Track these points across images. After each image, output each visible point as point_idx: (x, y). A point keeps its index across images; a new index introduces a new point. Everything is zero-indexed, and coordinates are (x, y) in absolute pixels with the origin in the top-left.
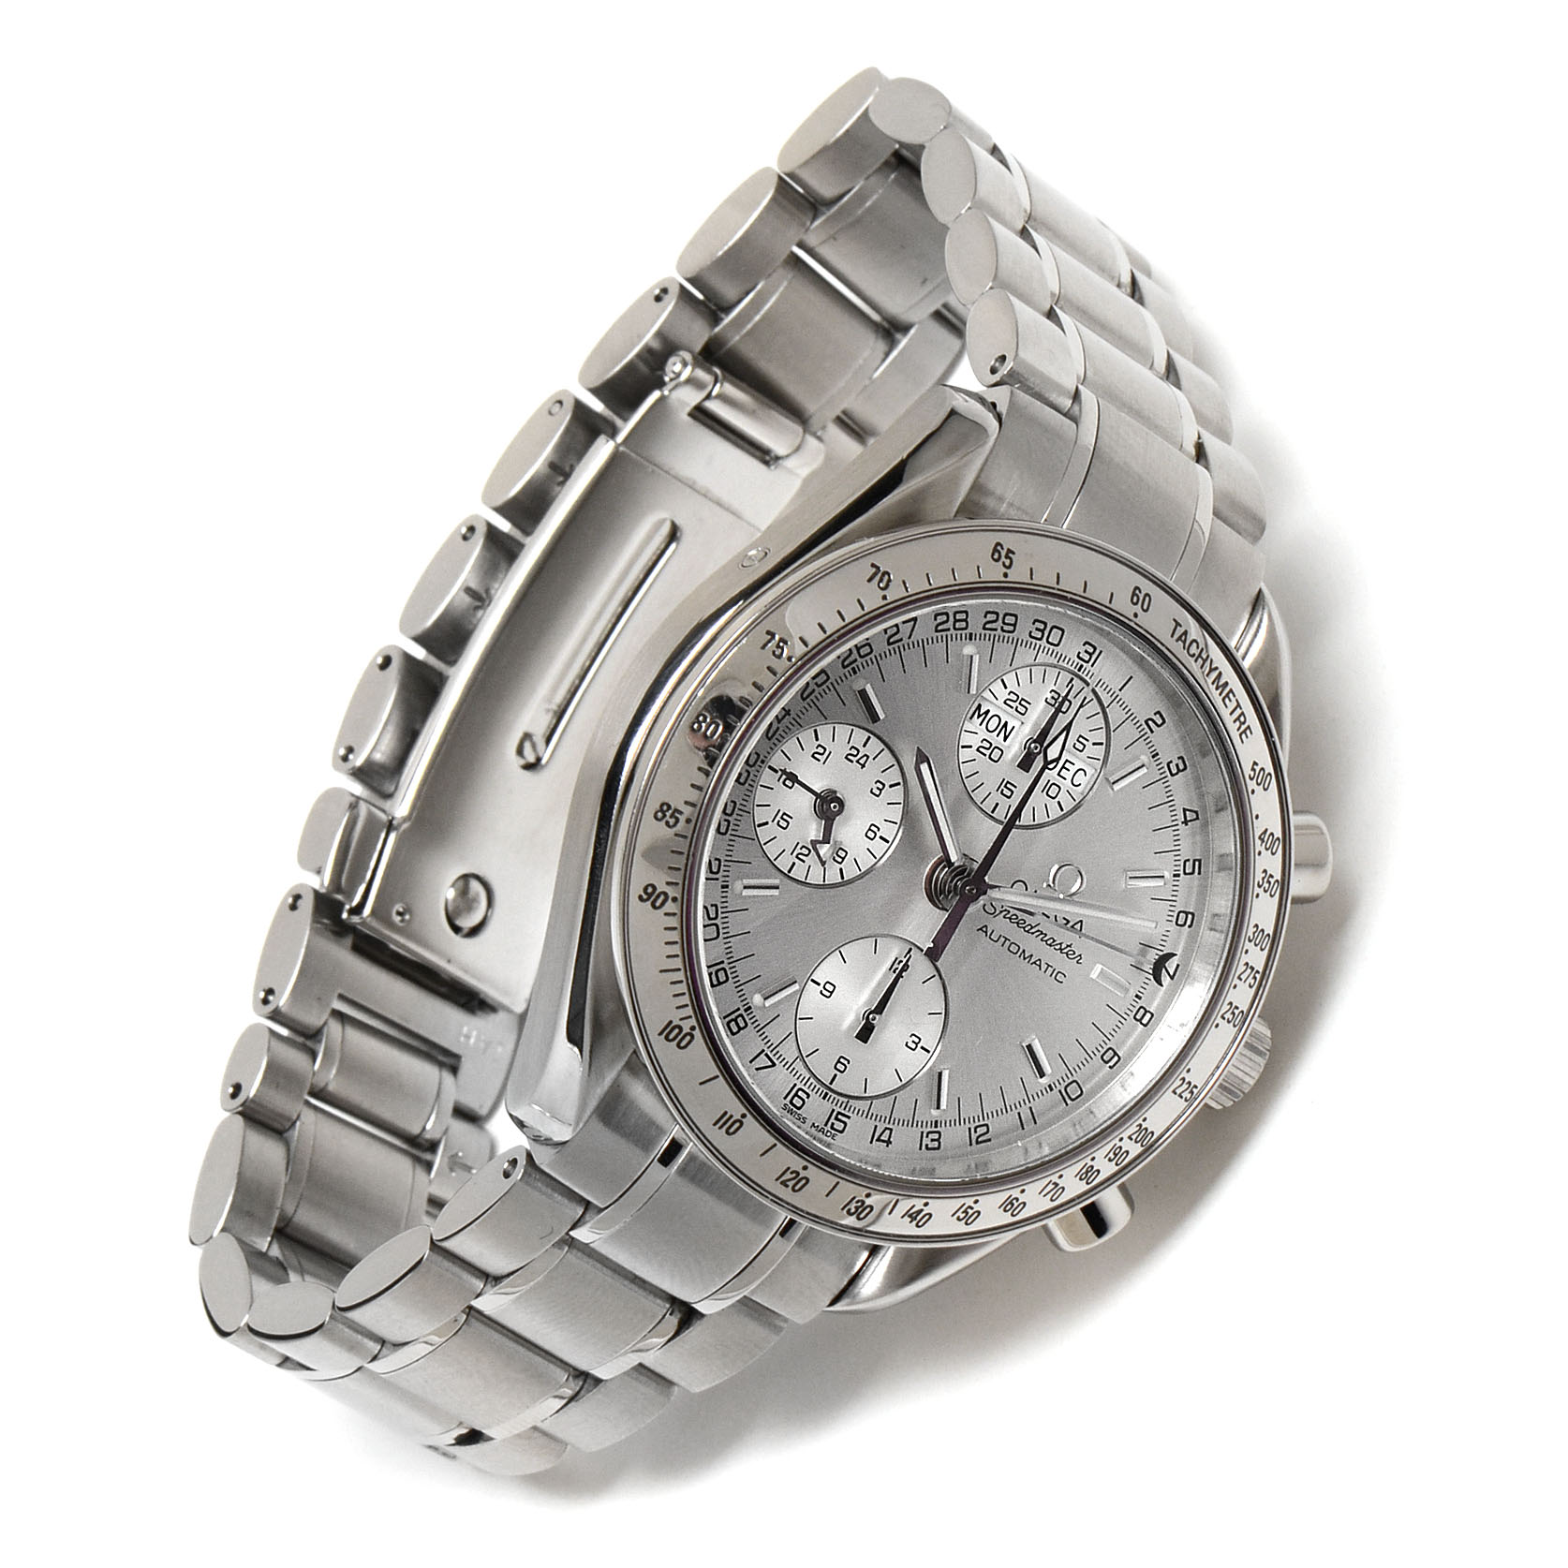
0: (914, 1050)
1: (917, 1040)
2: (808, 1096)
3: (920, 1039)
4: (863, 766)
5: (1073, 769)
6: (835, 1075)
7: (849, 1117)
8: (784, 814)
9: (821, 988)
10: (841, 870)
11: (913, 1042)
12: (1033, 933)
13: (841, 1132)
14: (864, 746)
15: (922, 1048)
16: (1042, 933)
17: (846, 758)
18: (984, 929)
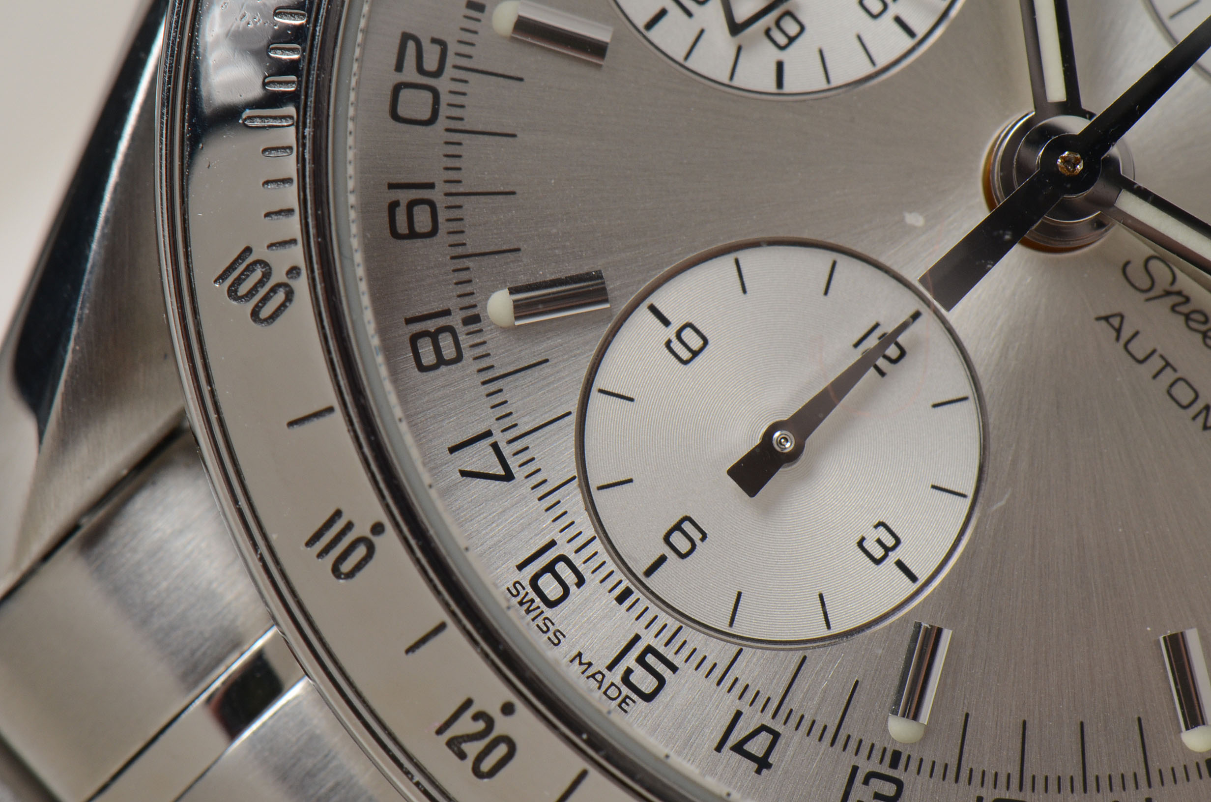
0: (878, 562)
1: (890, 542)
2: (581, 582)
3: (898, 541)
6: (662, 559)
7: (674, 668)
9: (670, 333)
10: (780, 66)
11: (879, 541)
13: (648, 698)
15: (900, 564)
18: (1116, 322)
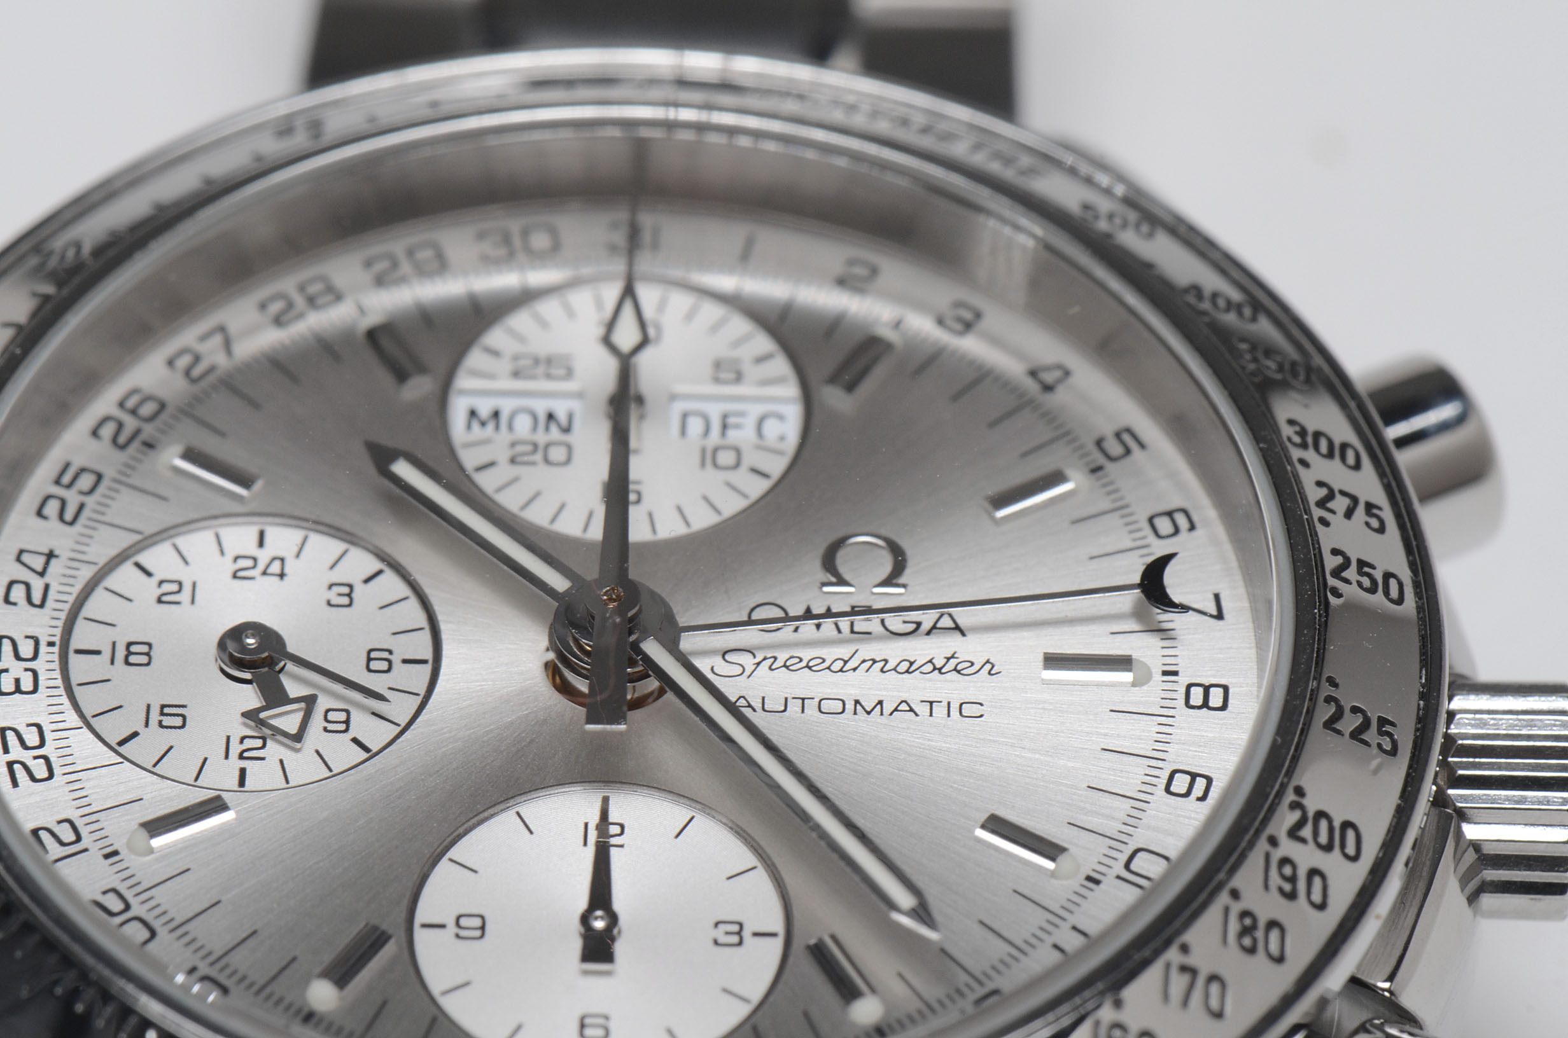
0: (740, 944)
1: (735, 928)
3: (740, 923)
4: (282, 575)
5: (750, 423)
8: (163, 707)
9: (452, 928)
10: (355, 740)
11: (728, 933)
12: (855, 669)
14: (261, 543)
15: (756, 934)
16: (874, 662)
17: (235, 576)
18: (742, 703)
